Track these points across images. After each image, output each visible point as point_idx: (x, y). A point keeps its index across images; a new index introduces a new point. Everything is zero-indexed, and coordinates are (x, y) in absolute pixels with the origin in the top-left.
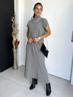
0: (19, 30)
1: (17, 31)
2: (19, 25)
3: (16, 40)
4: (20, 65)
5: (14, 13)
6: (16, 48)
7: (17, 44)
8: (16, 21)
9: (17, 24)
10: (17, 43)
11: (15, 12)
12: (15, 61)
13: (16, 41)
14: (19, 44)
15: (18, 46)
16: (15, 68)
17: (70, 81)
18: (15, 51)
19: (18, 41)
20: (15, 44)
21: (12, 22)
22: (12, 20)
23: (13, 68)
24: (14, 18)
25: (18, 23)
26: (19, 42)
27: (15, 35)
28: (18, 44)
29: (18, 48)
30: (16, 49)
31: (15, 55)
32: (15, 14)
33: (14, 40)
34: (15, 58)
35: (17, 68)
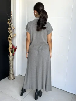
0: (16, 35)
1: (14, 36)
2: (16, 28)
3: (13, 45)
5: (11, 14)
8: (13, 24)
9: (14, 27)
10: (14, 49)
11: (12, 13)
12: (11, 70)
13: (13, 47)
15: (15, 52)
16: (11, 78)
18: (11, 58)
19: (15, 47)
20: (12, 51)
21: (8, 25)
22: (8, 23)
23: (9, 79)
24: (10, 20)
26: (16, 49)
27: (12, 40)
28: (15, 50)
29: (15, 55)
30: (13, 56)
31: (11, 63)
32: (11, 16)
33: (11, 45)
34: (11, 66)
35: (14, 79)
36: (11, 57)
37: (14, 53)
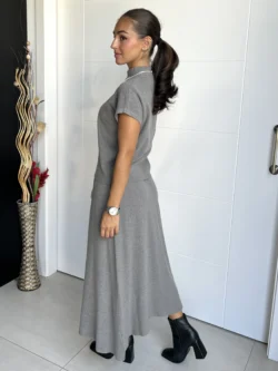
0: (44, 125)
1: (39, 129)
2: (46, 102)
3: (34, 164)
4: (48, 270)
5: (25, 52)
6: (31, 201)
7: (37, 181)
8: (33, 88)
9: (37, 99)
10: (39, 177)
11: (30, 48)
12: (28, 253)
13: (35, 170)
14: (47, 181)
15: (41, 190)
16: (29, 283)
17: (266, 344)
18: (27, 211)
19: (42, 170)
20: (30, 185)
21: (17, 91)
22: (18, 83)
23: (19, 287)
24: (23, 71)
25: (43, 94)
26: (44, 176)
27: (30, 145)
28: (42, 183)
29: (40, 199)
30: (33, 204)
31: (28, 228)
32: (28, 57)
33: (26, 165)
34: (28, 241)
35: (38, 286)
36: (26, 206)
37: (38, 193)
